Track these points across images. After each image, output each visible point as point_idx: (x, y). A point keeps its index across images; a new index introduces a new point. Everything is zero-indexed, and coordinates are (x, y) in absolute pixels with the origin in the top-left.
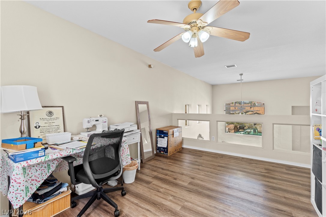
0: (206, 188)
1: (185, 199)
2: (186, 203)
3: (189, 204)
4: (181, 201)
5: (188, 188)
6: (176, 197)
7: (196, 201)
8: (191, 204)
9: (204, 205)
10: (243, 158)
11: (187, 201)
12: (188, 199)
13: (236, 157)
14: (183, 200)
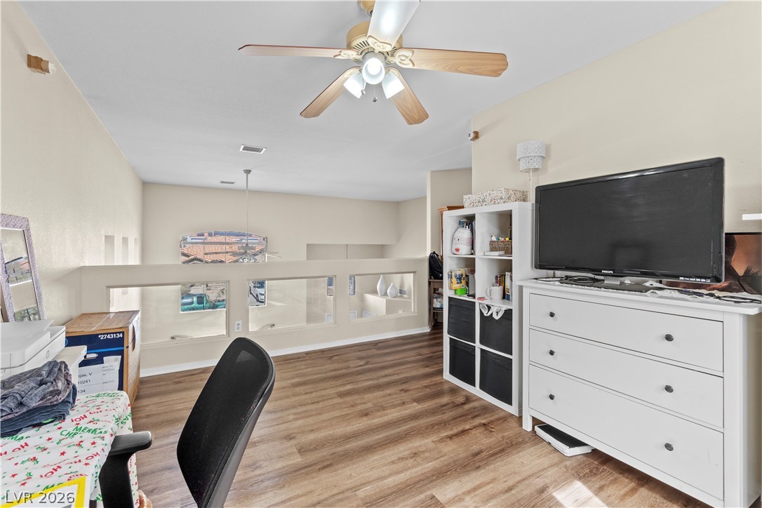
0: (340, 438)
1: (345, 487)
2: (361, 493)
3: (365, 489)
4: (347, 498)
5: (315, 464)
6: (326, 499)
7: (366, 474)
8: (369, 487)
9: (387, 470)
10: (307, 353)
11: (355, 488)
12: (349, 483)
13: (296, 357)
14: (347, 494)
